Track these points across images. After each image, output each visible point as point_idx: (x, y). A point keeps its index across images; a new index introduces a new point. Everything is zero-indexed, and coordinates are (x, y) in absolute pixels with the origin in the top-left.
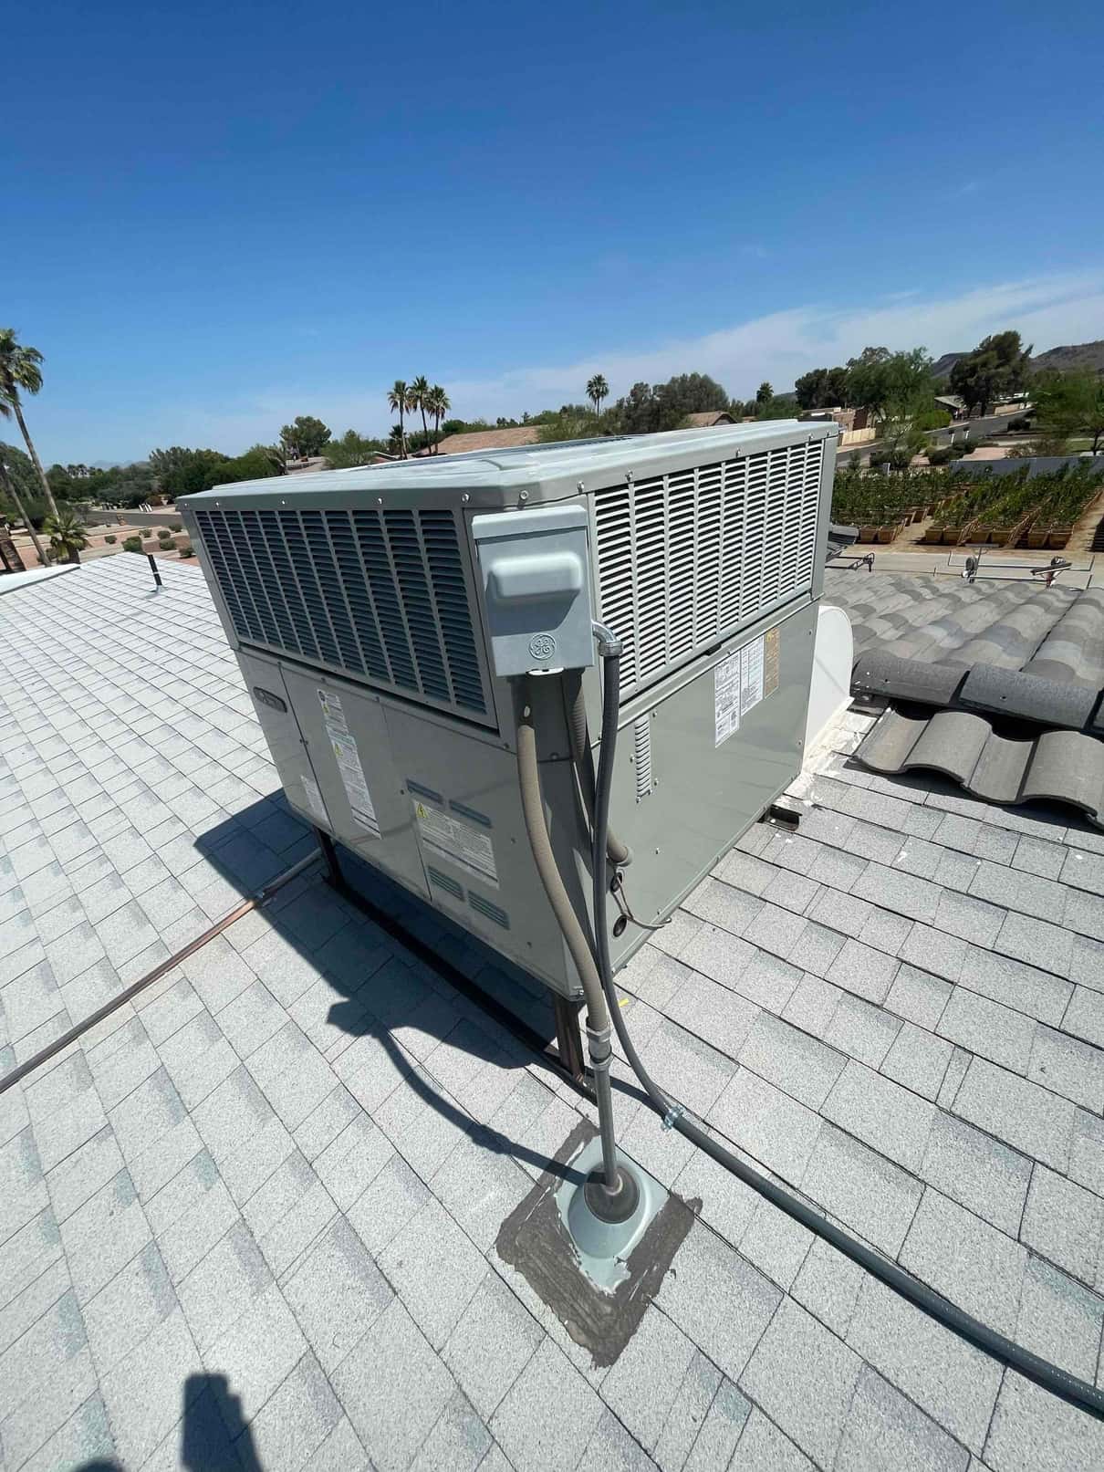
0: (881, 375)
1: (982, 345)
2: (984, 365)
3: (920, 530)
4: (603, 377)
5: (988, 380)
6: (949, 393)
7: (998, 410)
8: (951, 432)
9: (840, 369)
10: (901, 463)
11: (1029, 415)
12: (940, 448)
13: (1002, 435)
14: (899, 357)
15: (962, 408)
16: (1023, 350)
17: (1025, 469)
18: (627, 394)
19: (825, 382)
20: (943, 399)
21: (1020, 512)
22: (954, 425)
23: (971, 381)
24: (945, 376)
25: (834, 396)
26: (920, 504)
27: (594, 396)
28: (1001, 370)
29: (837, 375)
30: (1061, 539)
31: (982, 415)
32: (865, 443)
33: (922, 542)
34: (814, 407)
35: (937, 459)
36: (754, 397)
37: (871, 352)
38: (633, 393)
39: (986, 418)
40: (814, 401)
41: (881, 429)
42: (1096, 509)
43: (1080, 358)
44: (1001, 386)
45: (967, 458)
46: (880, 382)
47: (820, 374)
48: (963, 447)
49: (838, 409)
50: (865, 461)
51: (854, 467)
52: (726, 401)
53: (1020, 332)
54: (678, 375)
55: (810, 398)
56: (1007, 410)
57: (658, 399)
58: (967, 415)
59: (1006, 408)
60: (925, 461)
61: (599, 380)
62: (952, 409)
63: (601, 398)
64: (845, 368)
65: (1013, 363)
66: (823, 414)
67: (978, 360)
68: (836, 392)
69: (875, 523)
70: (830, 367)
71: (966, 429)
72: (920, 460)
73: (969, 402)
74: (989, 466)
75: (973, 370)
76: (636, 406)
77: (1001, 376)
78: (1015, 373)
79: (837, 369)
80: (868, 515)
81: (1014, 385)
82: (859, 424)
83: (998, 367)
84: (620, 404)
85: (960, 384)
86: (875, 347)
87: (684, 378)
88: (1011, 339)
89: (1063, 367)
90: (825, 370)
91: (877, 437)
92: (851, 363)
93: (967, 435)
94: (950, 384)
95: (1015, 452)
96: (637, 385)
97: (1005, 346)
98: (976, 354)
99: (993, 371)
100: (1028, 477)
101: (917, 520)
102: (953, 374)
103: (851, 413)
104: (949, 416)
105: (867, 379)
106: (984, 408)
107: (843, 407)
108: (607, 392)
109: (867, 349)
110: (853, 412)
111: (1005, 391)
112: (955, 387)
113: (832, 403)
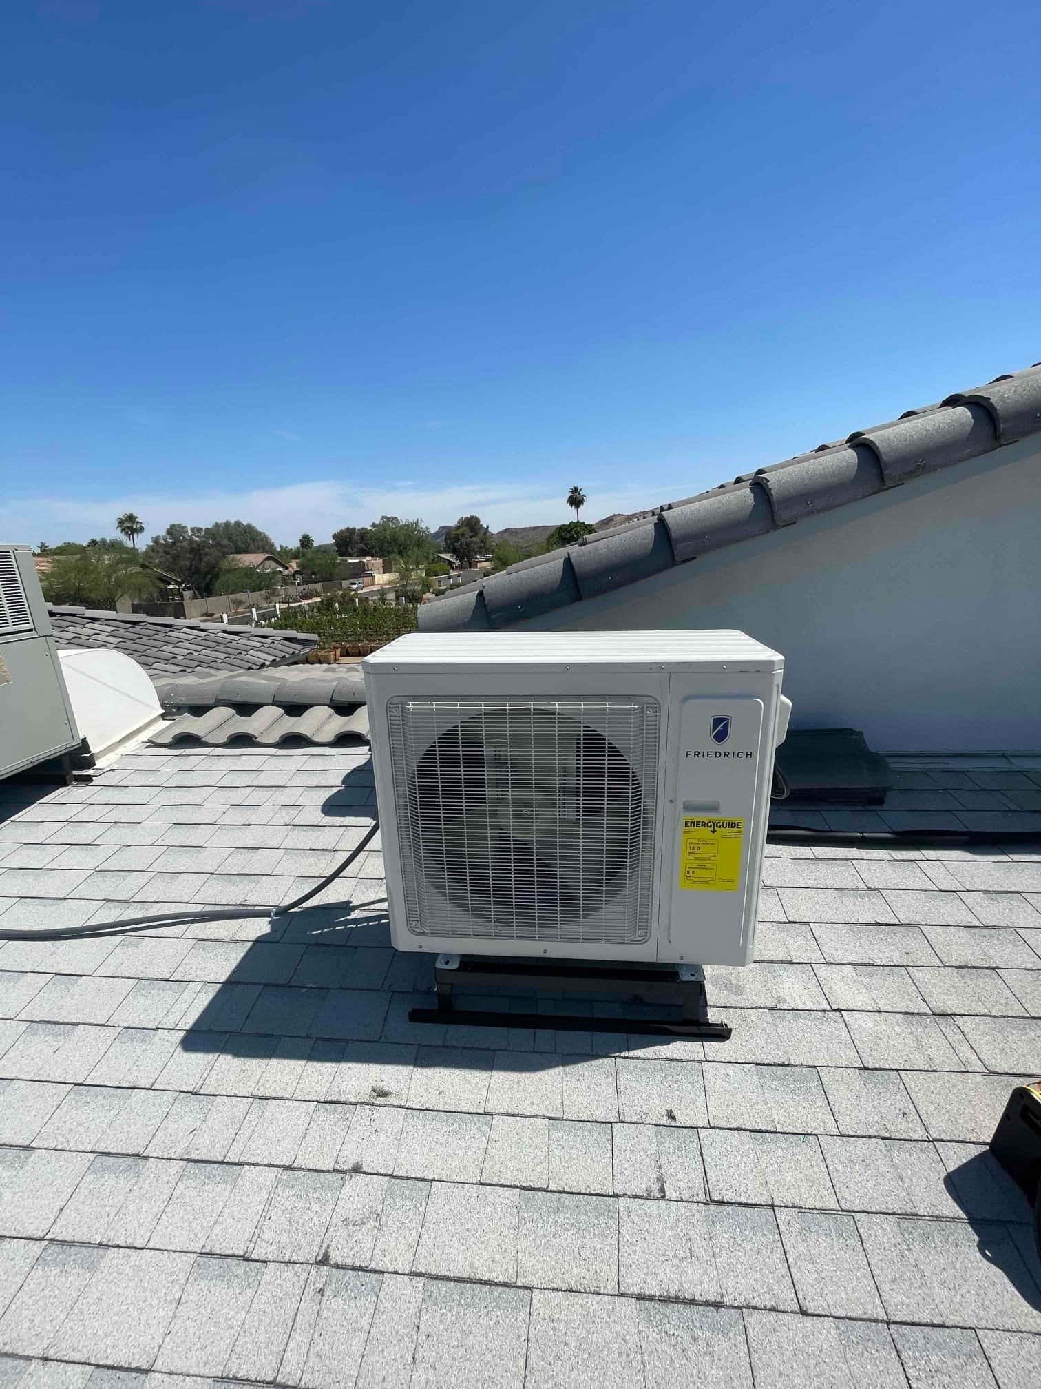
0: (395, 535)
1: (459, 522)
2: (463, 535)
4: (134, 515)
5: (468, 545)
6: (446, 552)
7: (479, 565)
8: (449, 578)
10: (415, 598)
12: (443, 588)
14: (406, 525)
15: (458, 563)
16: (484, 528)
18: (163, 533)
19: (356, 537)
20: (443, 556)
22: (452, 573)
23: (457, 545)
24: (441, 542)
25: (365, 548)
27: (126, 533)
28: (474, 539)
29: (363, 533)
31: (470, 568)
32: (385, 584)
34: (350, 555)
36: (298, 545)
37: (386, 520)
38: (169, 532)
39: (472, 569)
40: (350, 550)
41: (405, 576)
43: (520, 536)
44: (476, 549)
46: (395, 540)
47: (351, 531)
49: (369, 558)
50: (391, 596)
51: (382, 601)
52: (273, 545)
53: (479, 517)
54: (221, 520)
55: (347, 549)
56: (485, 565)
57: (197, 539)
58: (461, 567)
59: (482, 564)
61: (131, 518)
62: (450, 563)
63: (135, 535)
64: (370, 528)
65: (481, 535)
66: (358, 561)
67: (458, 532)
68: (366, 544)
70: (358, 527)
71: (459, 576)
73: (460, 558)
75: (457, 539)
76: (174, 543)
77: (475, 543)
78: (482, 541)
79: (363, 529)
81: (484, 549)
82: (386, 569)
83: (471, 537)
84: (156, 540)
85: (452, 547)
86: (389, 516)
87: (227, 524)
88: (475, 520)
89: (512, 540)
90: (354, 529)
91: (400, 579)
92: (374, 525)
93: (460, 580)
94: (445, 546)
96: (174, 525)
97: (471, 524)
98: (458, 528)
99: (469, 540)
102: (446, 540)
103: (379, 561)
104: (449, 567)
105: (385, 538)
106: (470, 564)
107: (373, 557)
108: (141, 530)
109: (383, 517)
110: (381, 560)
111: (480, 553)
112: (449, 548)
113: (364, 553)
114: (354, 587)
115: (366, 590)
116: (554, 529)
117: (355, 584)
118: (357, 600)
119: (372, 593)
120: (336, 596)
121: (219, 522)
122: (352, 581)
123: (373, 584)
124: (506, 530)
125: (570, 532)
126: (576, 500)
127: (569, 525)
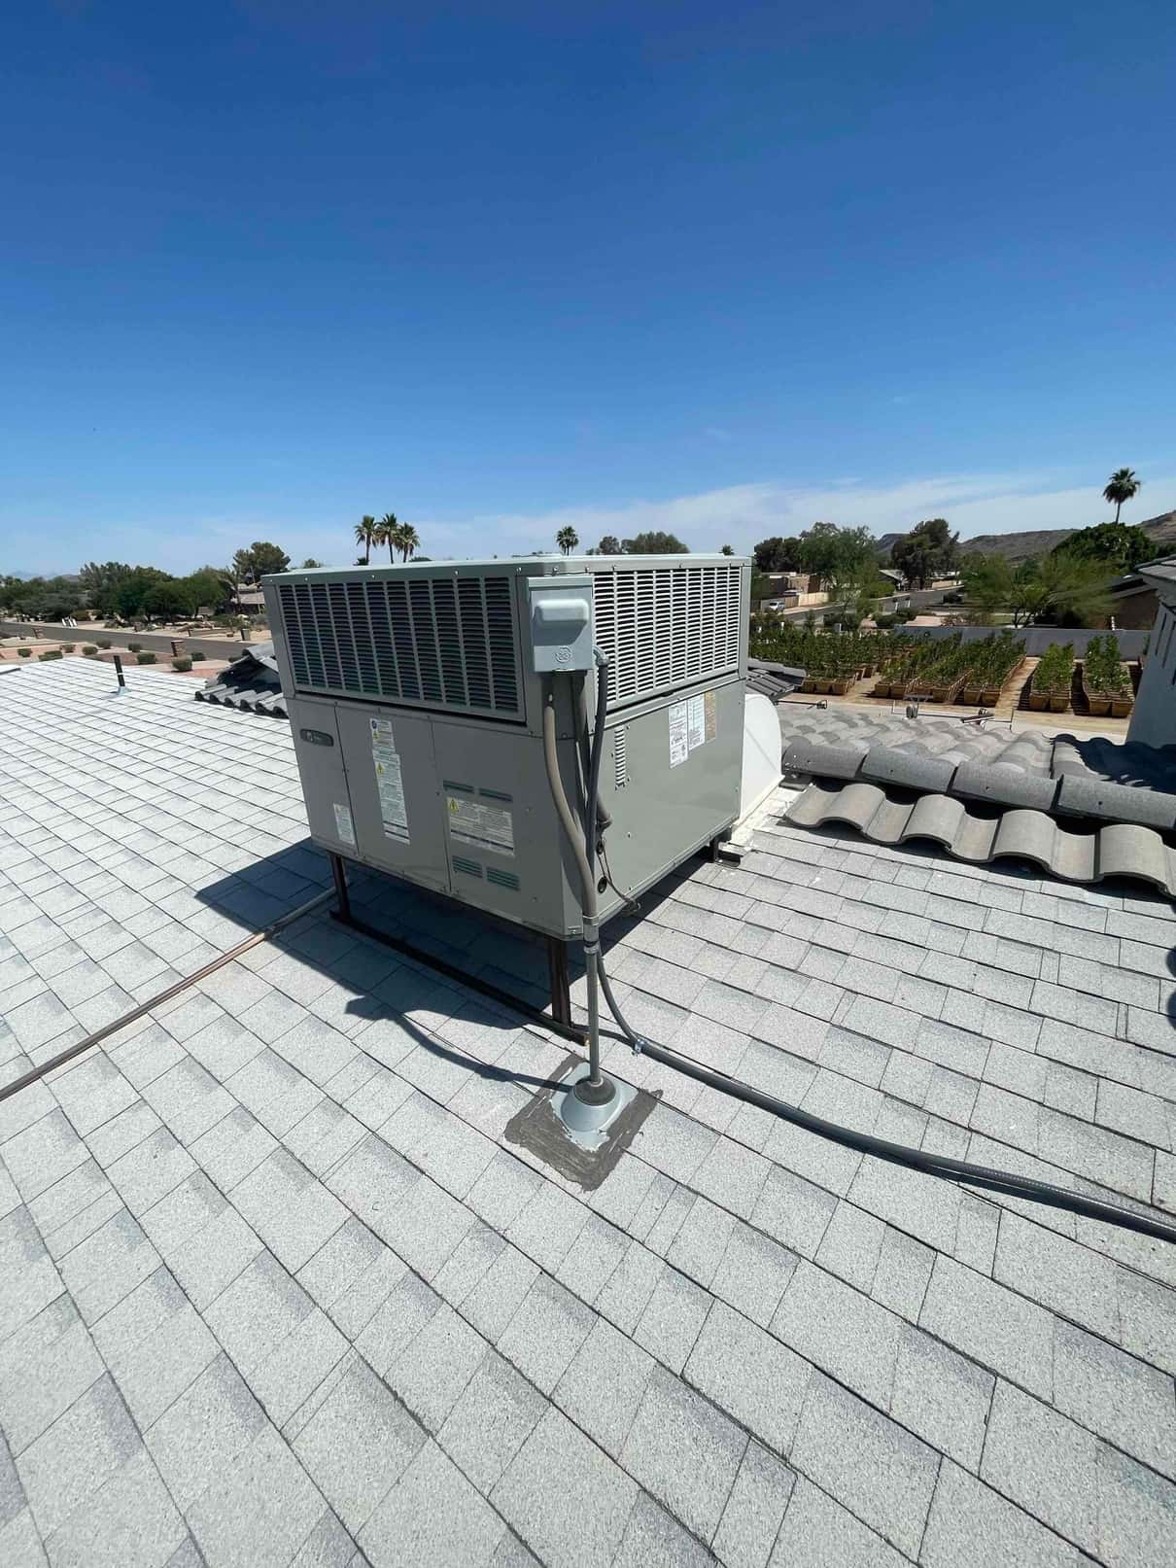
0: (830, 546)
1: (916, 529)
2: (920, 545)
3: (870, 684)
4: (573, 528)
5: (924, 559)
6: (891, 567)
7: (934, 585)
8: (895, 600)
9: (794, 539)
10: (852, 625)
11: (960, 590)
12: (885, 613)
13: (940, 607)
14: (846, 533)
15: (905, 582)
16: (952, 535)
17: (959, 636)
18: (596, 546)
19: (781, 549)
20: (886, 572)
21: (955, 673)
22: (898, 595)
23: (909, 558)
24: (887, 552)
25: (789, 562)
26: (869, 660)
27: (564, 546)
28: (934, 550)
29: (791, 544)
30: (992, 698)
31: (921, 588)
32: (818, 605)
33: (872, 695)
34: (771, 570)
35: (883, 623)
37: (821, 527)
38: (602, 545)
39: (924, 590)
40: (773, 564)
41: (833, 594)
42: (1021, 674)
43: (999, 546)
44: (935, 564)
45: (909, 623)
46: (830, 553)
47: (776, 542)
48: (906, 614)
49: (793, 574)
50: (820, 621)
51: (809, 626)
53: (947, 520)
54: (645, 532)
55: (768, 562)
56: (942, 585)
57: (626, 552)
58: (908, 588)
59: (941, 584)
60: (873, 624)
61: (569, 531)
62: (896, 581)
63: (570, 548)
64: (798, 538)
65: (945, 545)
66: (780, 577)
67: (914, 541)
68: (791, 559)
69: (829, 677)
70: (785, 537)
71: (908, 599)
72: (869, 623)
73: (909, 576)
74: (928, 631)
75: (910, 549)
77: (936, 556)
78: (946, 553)
79: (791, 539)
80: (823, 668)
81: (946, 564)
82: (813, 588)
83: (931, 548)
84: (589, 554)
85: (901, 560)
86: (824, 523)
87: (650, 536)
88: (939, 526)
89: (987, 553)
90: (781, 539)
91: (831, 600)
92: (804, 534)
93: (908, 604)
94: (890, 559)
95: (949, 619)
96: (605, 538)
97: (936, 531)
98: (912, 535)
99: (928, 551)
100: (962, 642)
101: (867, 676)
102: (893, 552)
103: (805, 578)
104: (892, 586)
105: (819, 549)
106: (922, 583)
107: (798, 572)
108: (577, 542)
109: (817, 524)
110: (808, 577)
111: (939, 569)
112: (896, 562)
113: (787, 568)
114: (774, 608)
115: (787, 612)
116: (1069, 535)
117: (775, 604)
118: (783, 624)
119: (797, 616)
120: (759, 618)
121: (643, 533)
122: (772, 601)
123: (796, 604)
124: (980, 538)
125: (1097, 538)
126: (1120, 490)
127: (1096, 529)
